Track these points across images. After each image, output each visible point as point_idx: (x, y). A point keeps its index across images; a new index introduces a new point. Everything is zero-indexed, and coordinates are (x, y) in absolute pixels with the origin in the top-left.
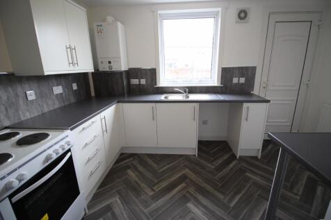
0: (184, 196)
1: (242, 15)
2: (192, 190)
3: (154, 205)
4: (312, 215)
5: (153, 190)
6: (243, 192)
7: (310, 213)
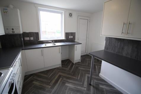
0: (63, 82)
1: (71, 15)
2: (65, 79)
3: (53, 90)
4: (97, 73)
5: (50, 85)
6: (80, 74)
7: (96, 73)
